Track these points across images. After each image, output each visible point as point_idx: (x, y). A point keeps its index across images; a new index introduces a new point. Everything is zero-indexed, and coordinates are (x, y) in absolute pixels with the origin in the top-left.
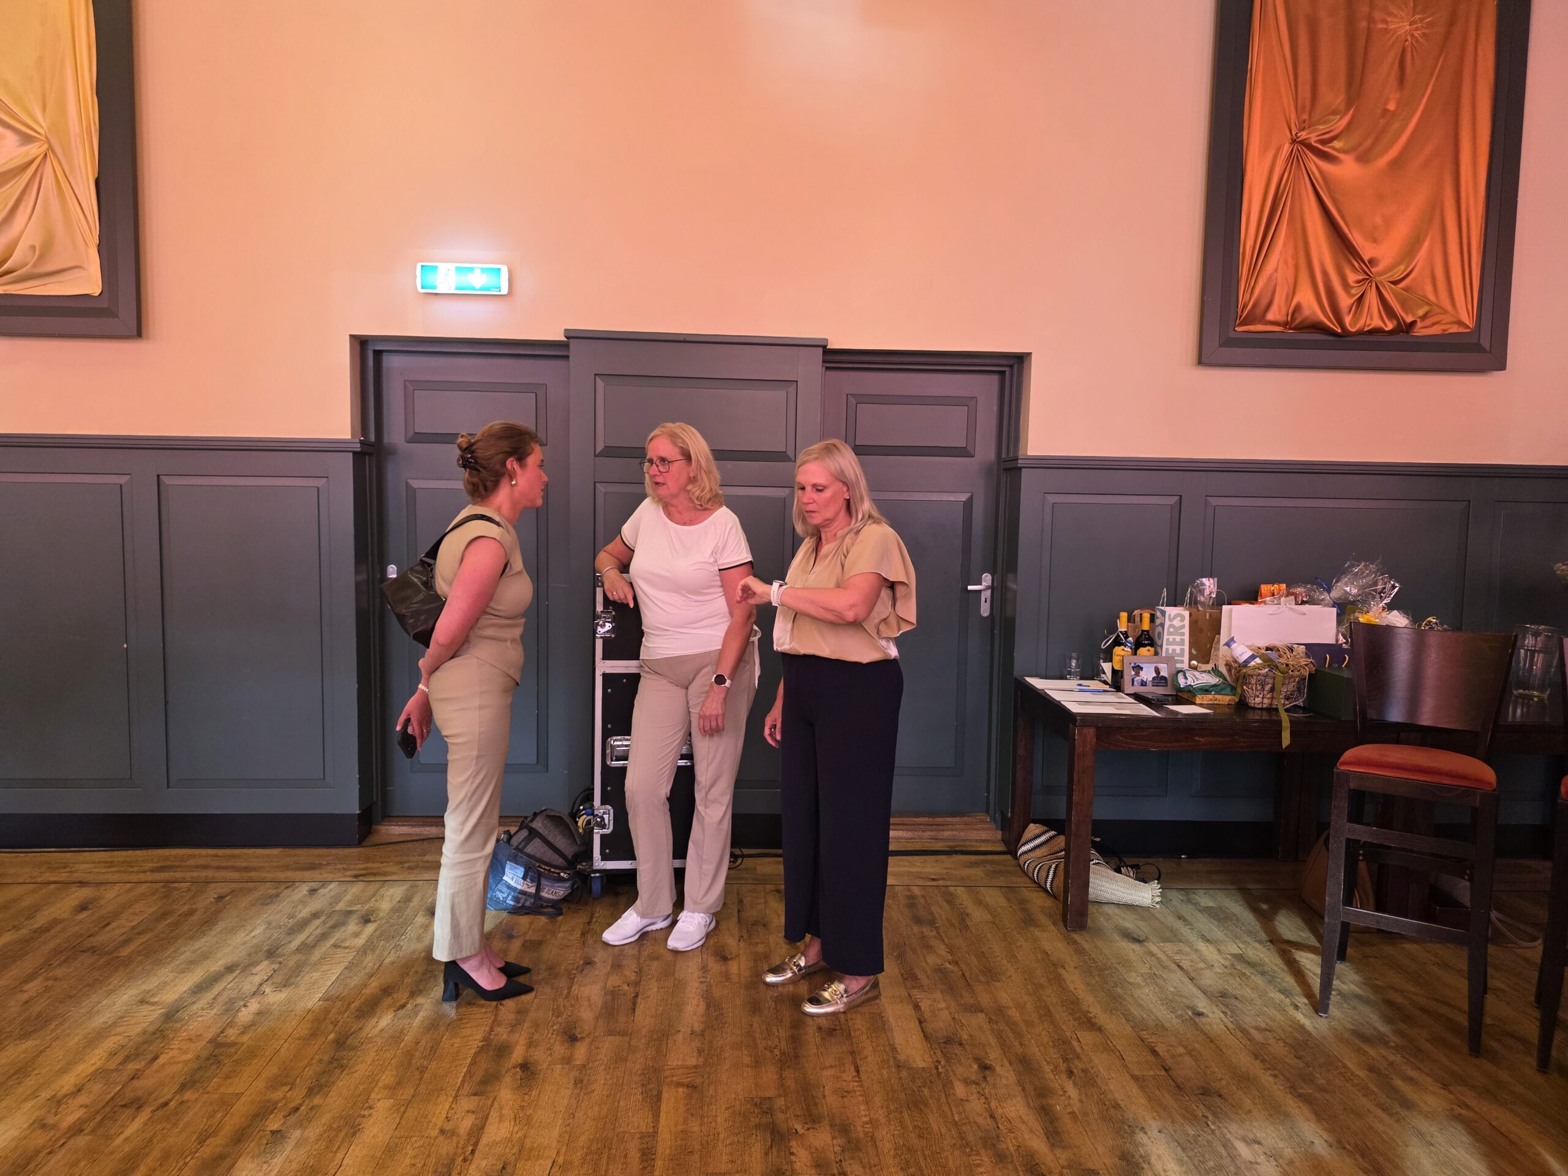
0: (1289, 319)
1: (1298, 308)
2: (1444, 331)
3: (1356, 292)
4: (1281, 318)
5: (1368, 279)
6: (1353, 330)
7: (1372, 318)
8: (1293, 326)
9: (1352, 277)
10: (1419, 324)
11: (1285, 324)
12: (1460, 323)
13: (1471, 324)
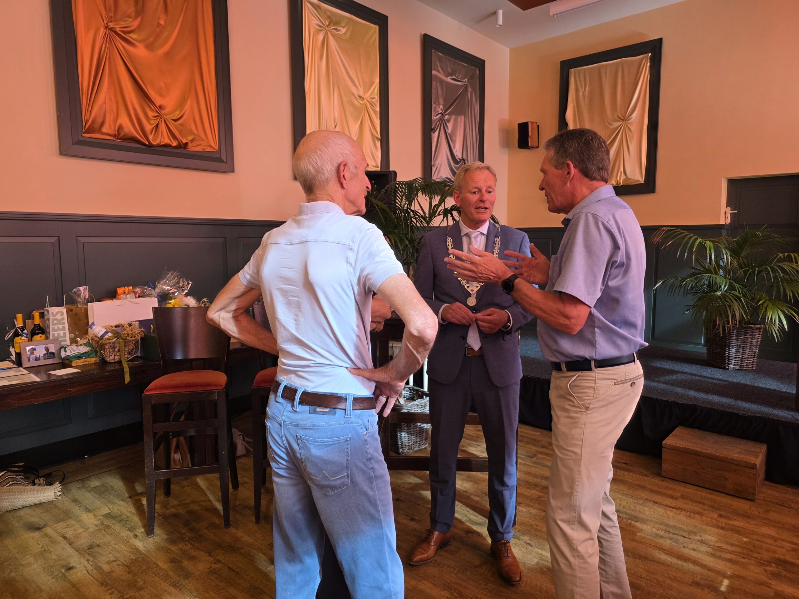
0: (116, 133)
1: (120, 128)
2: (203, 149)
3: (154, 122)
4: (111, 132)
5: (159, 116)
6: (155, 144)
7: (164, 138)
8: (119, 137)
9: (151, 114)
10: (190, 144)
11: (114, 136)
12: (211, 147)
13: (217, 148)
